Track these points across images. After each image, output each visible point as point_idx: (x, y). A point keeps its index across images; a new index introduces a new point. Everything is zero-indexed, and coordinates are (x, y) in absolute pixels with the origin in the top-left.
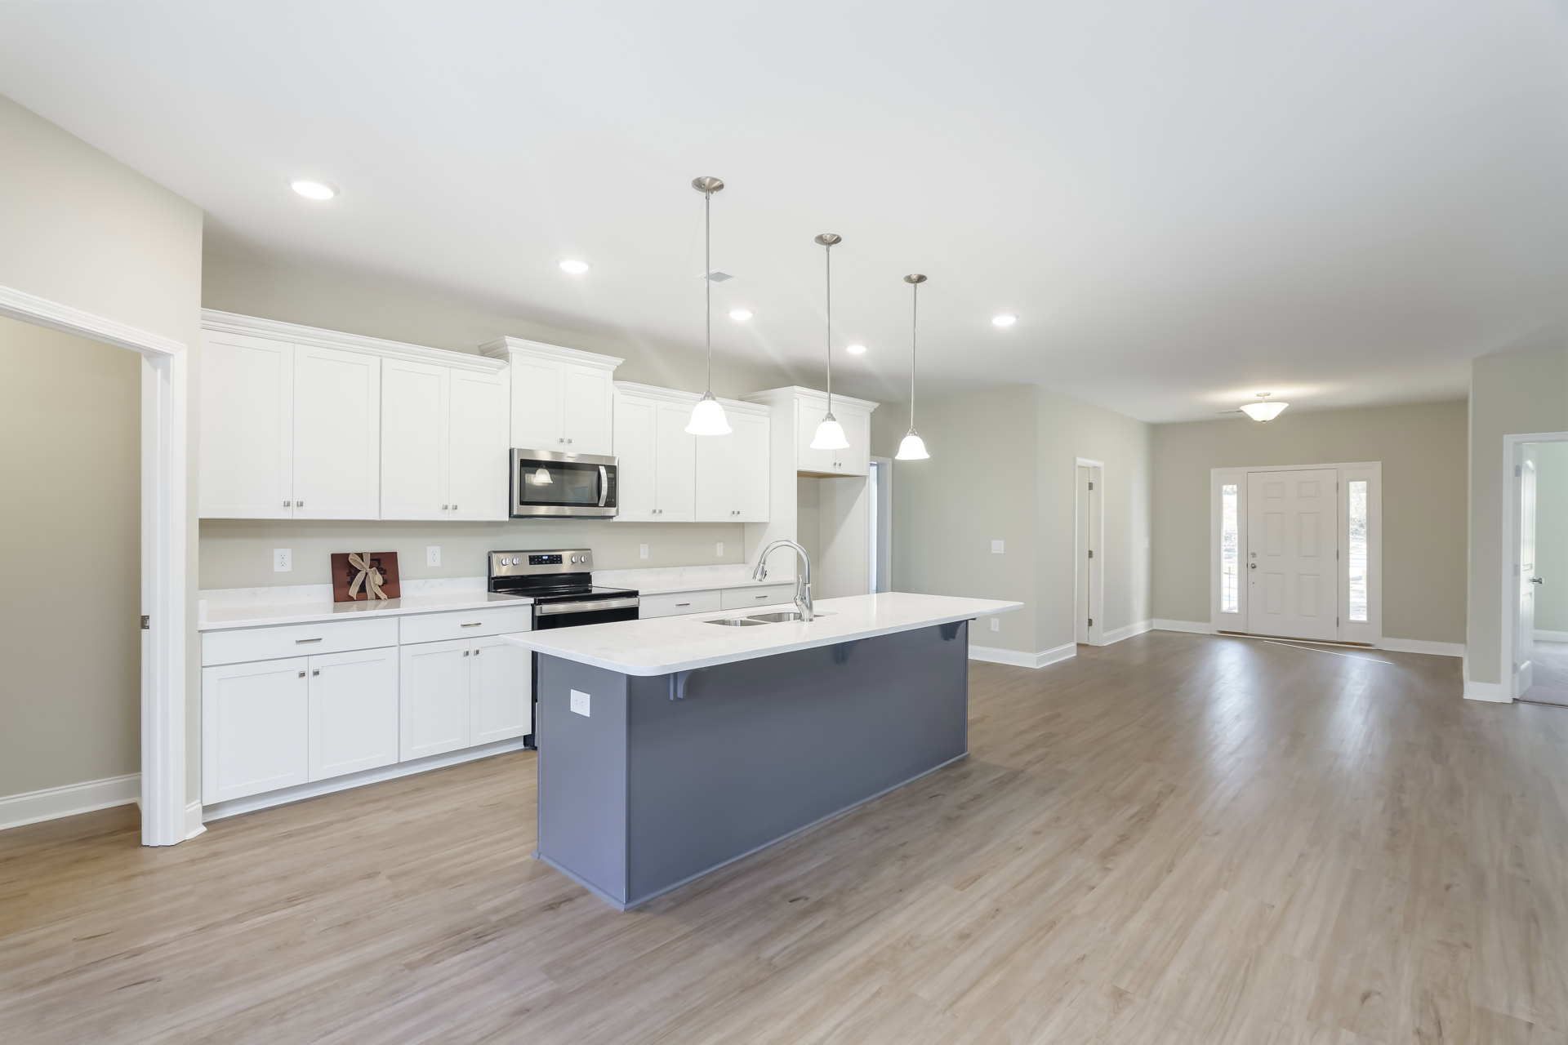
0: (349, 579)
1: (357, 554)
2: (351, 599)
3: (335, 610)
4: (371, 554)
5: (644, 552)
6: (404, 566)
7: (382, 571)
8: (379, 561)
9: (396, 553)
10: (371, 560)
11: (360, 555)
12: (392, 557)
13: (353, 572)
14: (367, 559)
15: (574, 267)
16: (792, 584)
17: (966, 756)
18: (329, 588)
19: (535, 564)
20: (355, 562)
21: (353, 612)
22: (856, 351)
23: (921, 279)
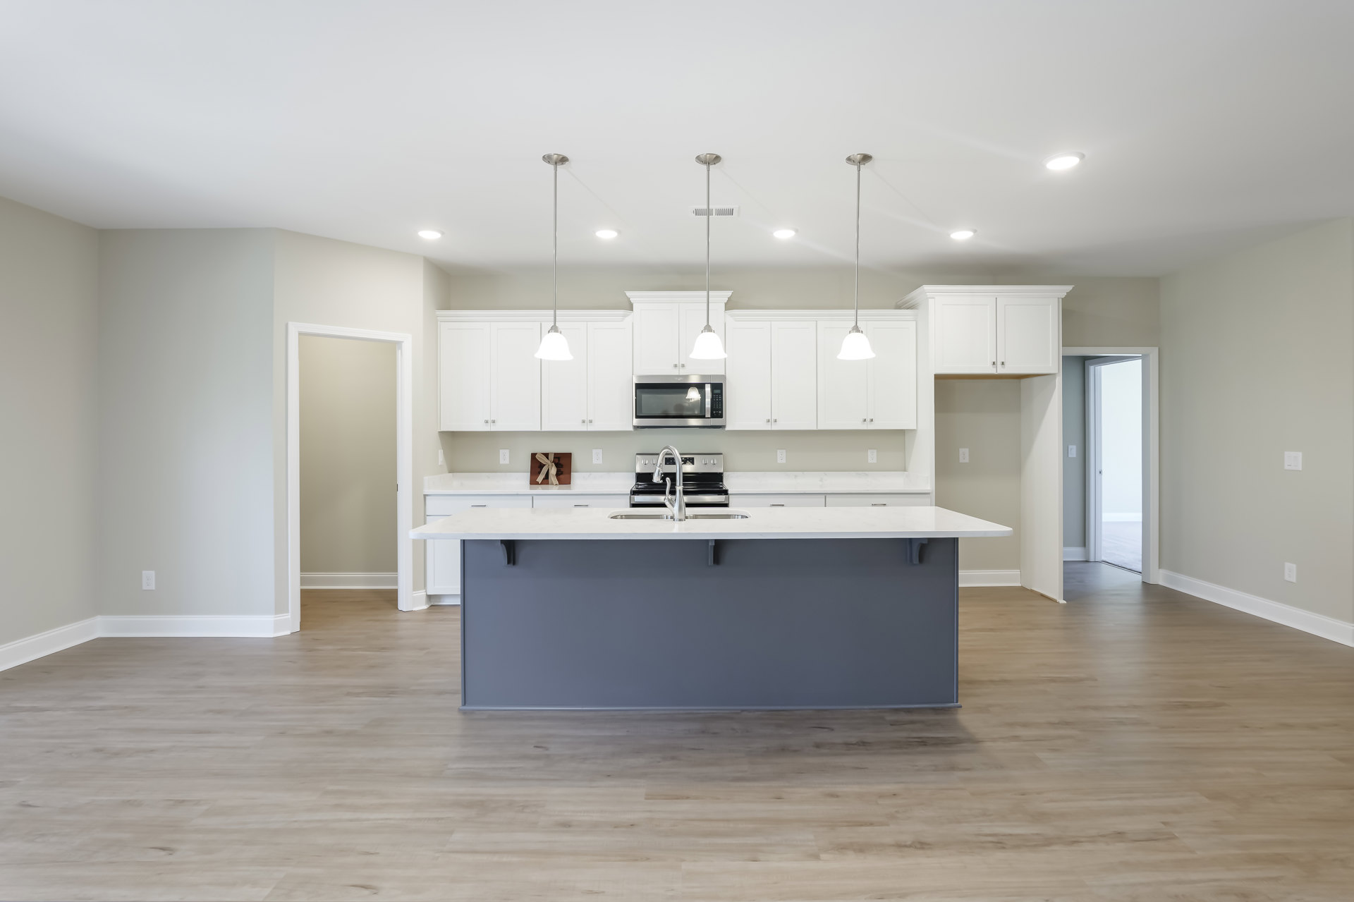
0: (539, 470)
1: (543, 454)
2: (537, 483)
3: (531, 489)
4: (555, 454)
5: (781, 456)
6: (576, 462)
7: (557, 465)
8: (559, 458)
9: (570, 454)
10: (554, 458)
11: (547, 455)
12: (568, 456)
13: (542, 466)
14: (551, 457)
15: (606, 235)
16: (929, 493)
17: (950, 708)
18: (527, 476)
19: (670, 464)
20: (543, 460)
21: (540, 490)
22: (961, 236)
23: (866, 158)
